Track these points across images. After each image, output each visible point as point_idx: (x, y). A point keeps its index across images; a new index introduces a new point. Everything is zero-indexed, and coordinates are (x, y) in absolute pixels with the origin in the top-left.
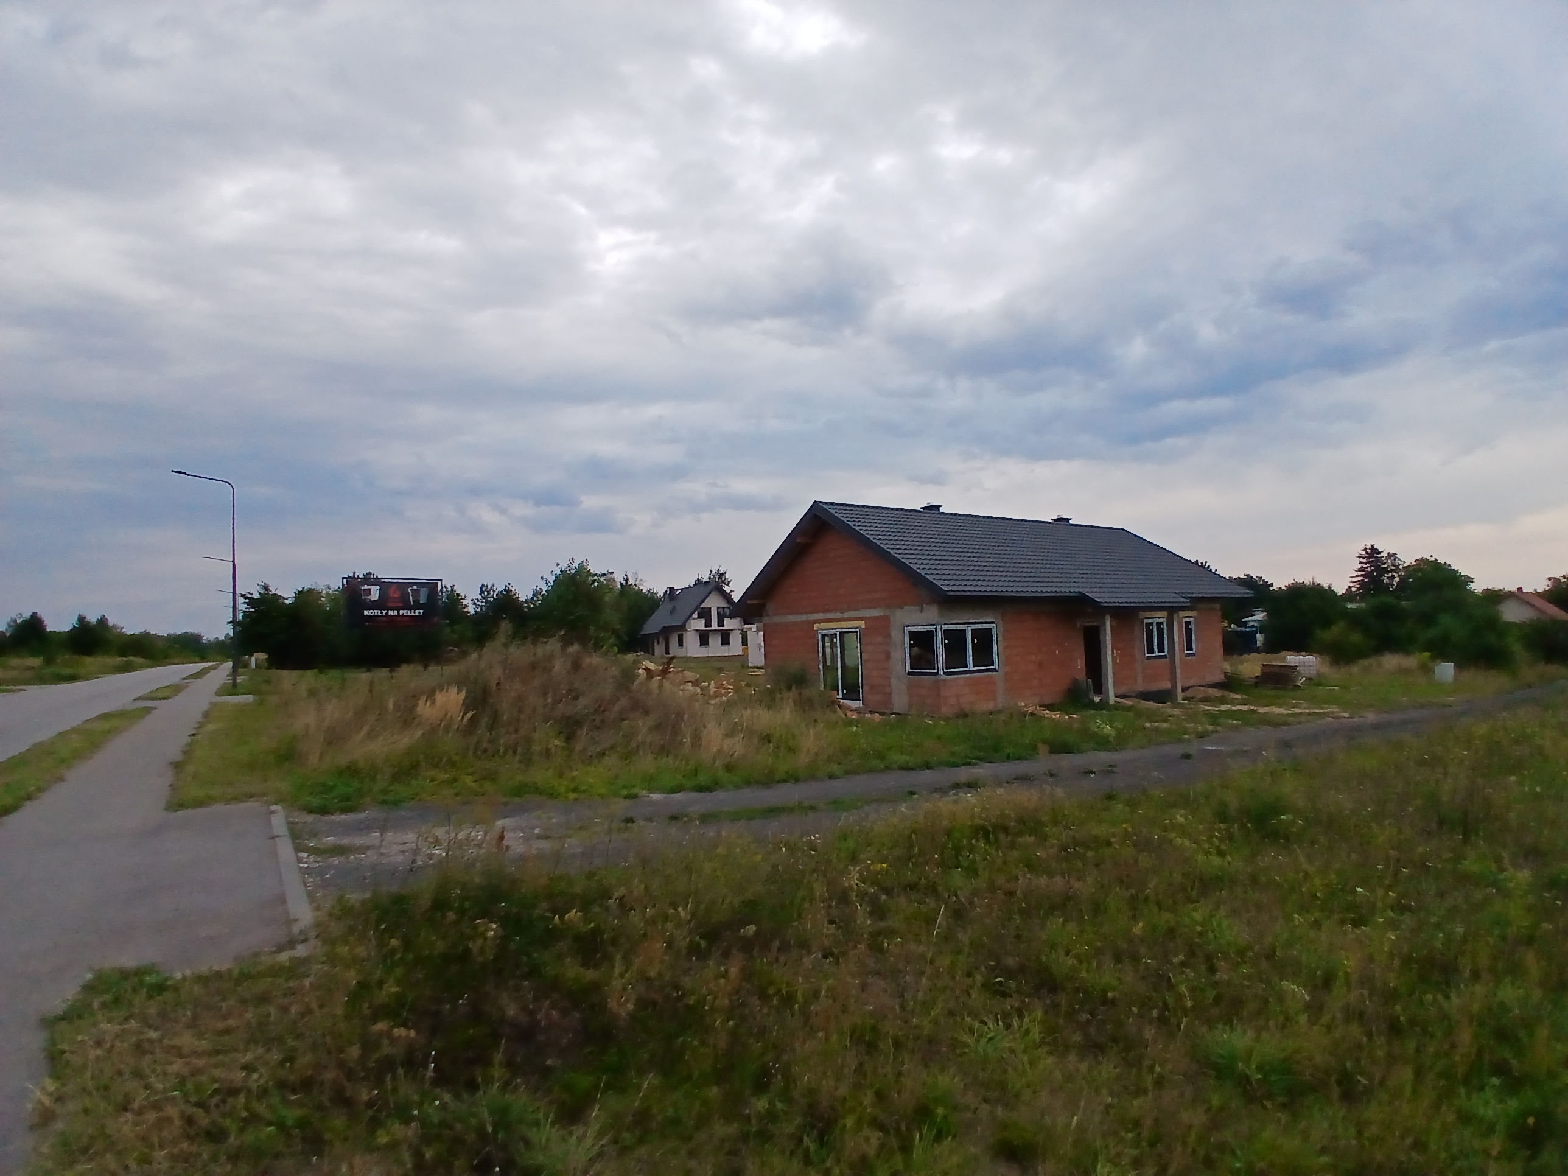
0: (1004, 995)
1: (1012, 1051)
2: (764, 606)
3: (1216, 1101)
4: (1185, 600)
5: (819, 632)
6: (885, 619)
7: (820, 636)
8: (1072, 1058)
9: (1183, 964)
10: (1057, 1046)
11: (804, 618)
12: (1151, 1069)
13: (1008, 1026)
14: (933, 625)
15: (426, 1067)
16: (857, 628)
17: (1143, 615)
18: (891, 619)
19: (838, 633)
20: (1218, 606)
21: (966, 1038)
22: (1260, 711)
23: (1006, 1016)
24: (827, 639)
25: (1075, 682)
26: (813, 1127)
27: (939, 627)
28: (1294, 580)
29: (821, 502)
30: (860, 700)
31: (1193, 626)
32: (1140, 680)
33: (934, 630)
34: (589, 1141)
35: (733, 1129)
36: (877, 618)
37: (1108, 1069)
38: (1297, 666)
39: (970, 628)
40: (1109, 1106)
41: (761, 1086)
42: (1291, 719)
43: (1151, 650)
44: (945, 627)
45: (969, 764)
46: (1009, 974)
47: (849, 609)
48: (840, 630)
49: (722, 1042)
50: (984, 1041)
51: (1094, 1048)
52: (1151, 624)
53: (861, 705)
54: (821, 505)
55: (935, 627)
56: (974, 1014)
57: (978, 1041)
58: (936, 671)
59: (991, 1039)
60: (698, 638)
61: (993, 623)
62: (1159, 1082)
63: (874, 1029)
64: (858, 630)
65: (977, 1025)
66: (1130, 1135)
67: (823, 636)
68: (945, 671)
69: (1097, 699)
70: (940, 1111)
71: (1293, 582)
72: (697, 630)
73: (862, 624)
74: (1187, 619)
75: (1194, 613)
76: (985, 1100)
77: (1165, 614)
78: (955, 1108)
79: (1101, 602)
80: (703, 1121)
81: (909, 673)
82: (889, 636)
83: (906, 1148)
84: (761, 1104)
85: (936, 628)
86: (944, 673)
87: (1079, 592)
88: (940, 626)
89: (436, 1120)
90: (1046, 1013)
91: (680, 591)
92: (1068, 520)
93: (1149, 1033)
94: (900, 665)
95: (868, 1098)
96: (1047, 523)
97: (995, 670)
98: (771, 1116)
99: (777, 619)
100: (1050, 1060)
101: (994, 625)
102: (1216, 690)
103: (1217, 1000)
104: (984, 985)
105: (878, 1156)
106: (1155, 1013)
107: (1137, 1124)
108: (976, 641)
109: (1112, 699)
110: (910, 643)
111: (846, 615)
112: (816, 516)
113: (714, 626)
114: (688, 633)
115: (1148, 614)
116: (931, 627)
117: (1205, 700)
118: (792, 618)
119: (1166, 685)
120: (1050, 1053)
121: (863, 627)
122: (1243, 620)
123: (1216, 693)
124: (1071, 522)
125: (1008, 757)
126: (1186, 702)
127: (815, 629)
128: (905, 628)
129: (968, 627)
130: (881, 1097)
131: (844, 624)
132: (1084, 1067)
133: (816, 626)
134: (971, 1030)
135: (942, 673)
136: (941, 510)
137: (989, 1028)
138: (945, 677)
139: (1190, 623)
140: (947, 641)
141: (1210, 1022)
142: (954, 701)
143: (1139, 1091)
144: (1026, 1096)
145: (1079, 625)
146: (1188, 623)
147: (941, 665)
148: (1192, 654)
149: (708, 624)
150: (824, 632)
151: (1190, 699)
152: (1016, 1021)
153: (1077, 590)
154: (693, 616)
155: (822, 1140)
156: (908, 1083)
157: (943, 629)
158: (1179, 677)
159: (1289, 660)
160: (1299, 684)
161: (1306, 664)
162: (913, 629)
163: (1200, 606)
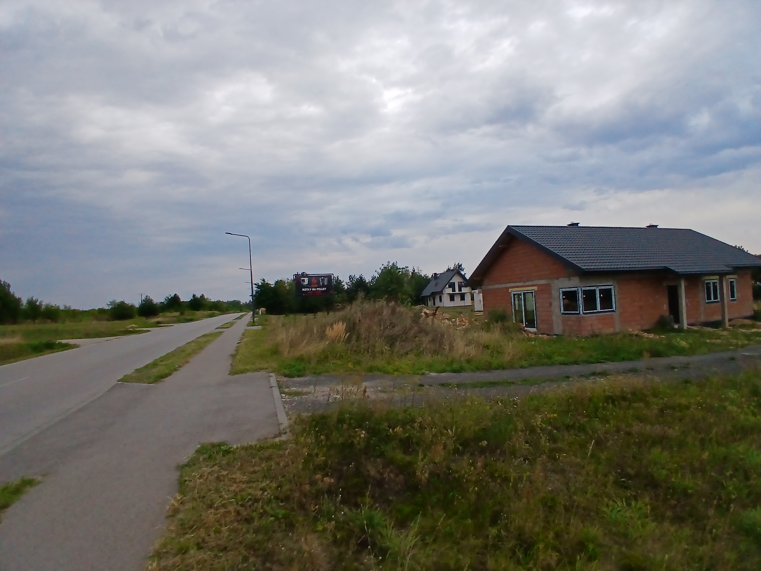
0: (627, 488)
1: (631, 518)
2: (483, 280)
3: (743, 547)
4: (729, 268)
5: (512, 293)
6: (548, 285)
7: (512, 295)
8: (666, 524)
9: (732, 476)
10: (659, 518)
11: (504, 286)
12: (711, 532)
13: (629, 505)
15: (337, 496)
16: (533, 290)
17: (704, 278)
18: (552, 284)
19: (522, 293)
20: (749, 272)
21: (605, 509)
23: (628, 499)
24: (516, 296)
25: (662, 317)
26: (521, 546)
27: (580, 289)
29: (511, 226)
30: (535, 328)
31: (735, 284)
32: (703, 315)
33: (577, 290)
34: (410, 538)
35: (479, 542)
36: (543, 284)
37: (687, 531)
39: (598, 289)
40: (686, 550)
41: (494, 521)
43: (709, 298)
44: (583, 289)
45: (600, 362)
46: (629, 477)
47: (528, 281)
48: (524, 292)
49: (473, 497)
50: (614, 512)
51: (678, 520)
52: (709, 283)
53: (536, 330)
55: (577, 288)
56: (610, 498)
57: (611, 511)
58: (578, 312)
59: (619, 511)
60: (449, 297)
61: (612, 285)
62: (714, 539)
63: (553, 500)
65: (611, 503)
66: (697, 565)
67: (514, 295)
68: (584, 312)
69: (676, 326)
70: (591, 546)
72: (448, 294)
73: (536, 288)
74: (731, 280)
75: (735, 276)
76: (616, 543)
77: (718, 277)
78: (600, 546)
79: (679, 272)
80: (465, 536)
81: (563, 314)
82: (551, 294)
83: (572, 563)
84: (493, 531)
85: (578, 289)
86: (583, 313)
87: (664, 267)
88: (580, 288)
89: (341, 519)
90: (651, 499)
91: (439, 275)
92: (656, 226)
93: (711, 512)
94: (557, 310)
95: (551, 535)
96: (643, 228)
97: (613, 311)
98: (499, 537)
99: (490, 287)
100: (654, 524)
101: (613, 286)
102: (749, 320)
103: (749, 495)
104: (616, 483)
105: (557, 565)
106: (715, 502)
107: (701, 559)
108: (602, 295)
109: (685, 326)
110: (563, 298)
111: (527, 284)
112: (509, 233)
113: (457, 291)
114: (444, 295)
115: (707, 278)
116: (575, 288)
117: (743, 326)
118: (497, 286)
119: (718, 318)
120: (653, 521)
121: (536, 289)
123: (749, 322)
126: (731, 328)
127: (510, 291)
128: (560, 289)
129: (597, 288)
130: (557, 536)
131: (526, 289)
132: (672, 529)
133: (510, 290)
134: (607, 506)
135: (582, 313)
136: (579, 225)
137: (618, 505)
138: (584, 315)
140: (584, 296)
141: (744, 507)
142: (590, 328)
143: (702, 542)
144: (639, 542)
145: (664, 285)
146: (732, 283)
147: (581, 309)
148: (735, 300)
149: (454, 290)
150: (515, 293)
151: (733, 326)
152: (634, 503)
153: (663, 265)
154: (446, 287)
155: (526, 553)
156: (572, 529)
157: (582, 289)
158: (726, 313)
162: (564, 290)
163: (739, 272)
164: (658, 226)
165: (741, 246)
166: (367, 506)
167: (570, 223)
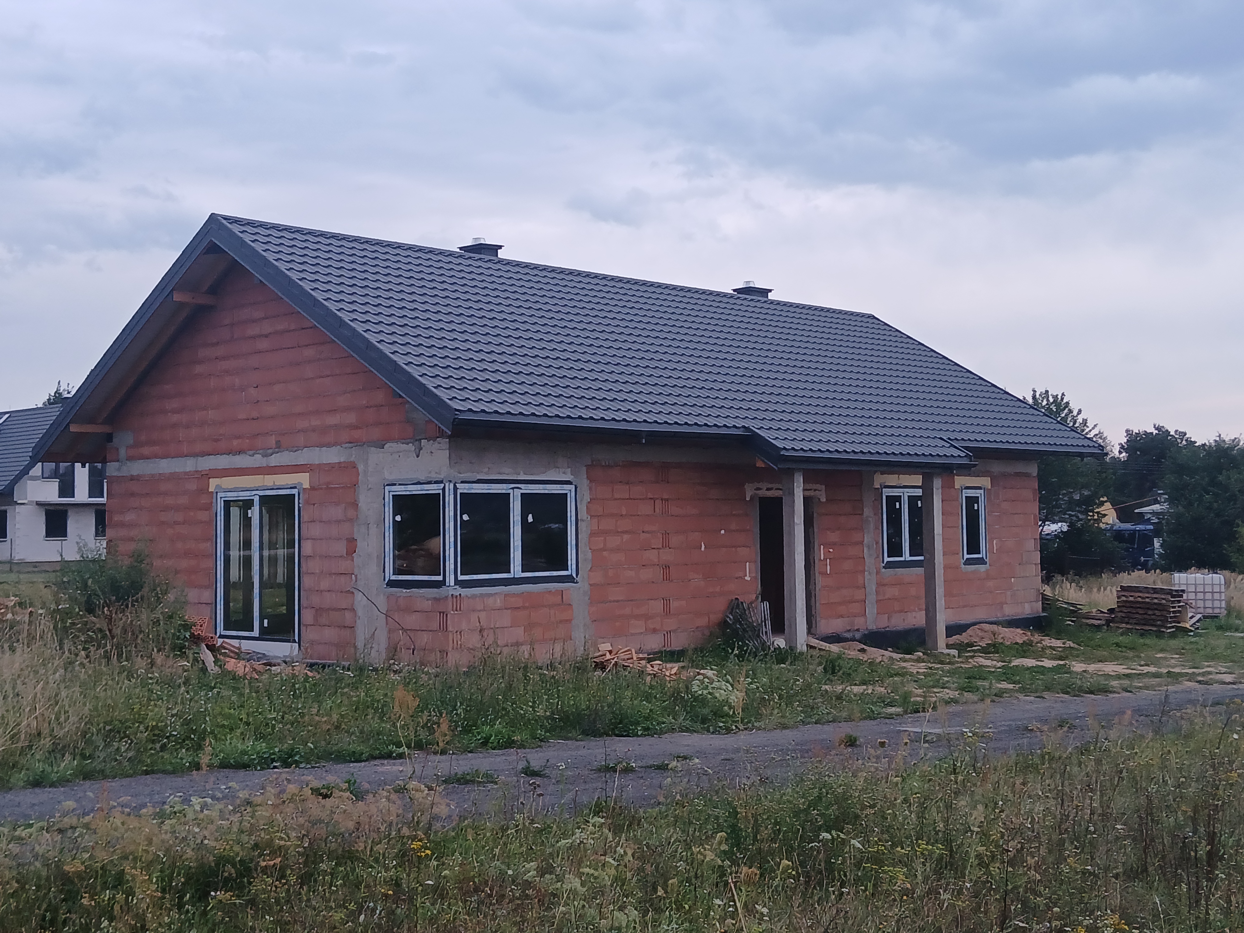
2: (109, 438)
4: (956, 453)
5: (219, 495)
6: (350, 467)
7: (220, 506)
11: (188, 465)
14: (441, 482)
16: (295, 488)
17: (879, 480)
18: (361, 468)
19: (256, 499)
20: (1033, 469)
22: (1074, 669)
24: (235, 512)
25: (735, 606)
27: (450, 487)
28: (1220, 436)
29: (226, 218)
30: (294, 641)
31: (981, 507)
32: (871, 610)
33: (441, 492)
36: (331, 467)
38: (1183, 591)
39: (518, 493)
42: (1115, 683)
43: (895, 549)
44: (463, 488)
47: (279, 447)
48: (262, 493)
52: (898, 499)
53: (296, 652)
54: (224, 222)
55: (443, 485)
58: (440, 578)
60: (43, 519)
61: (569, 483)
64: (295, 491)
67: (228, 504)
68: (461, 578)
69: (780, 642)
71: (1218, 439)
72: (39, 504)
73: (304, 479)
74: (971, 493)
75: (985, 482)
77: (917, 480)
79: (785, 448)
81: (392, 584)
82: (355, 505)
85: (444, 489)
86: (457, 582)
87: (744, 427)
88: (452, 485)
92: (765, 292)
94: (373, 569)
96: (725, 295)
97: (569, 579)
99: (137, 468)
101: (572, 487)
102: (1019, 631)
108: (530, 519)
109: (801, 644)
110: (394, 521)
111: (275, 460)
112: (213, 249)
114: (18, 508)
115: (892, 480)
116: (435, 486)
117: (992, 649)
118: (165, 466)
119: (917, 619)
121: (306, 485)
122: (1136, 511)
123: (1017, 635)
124: (771, 296)
125: (485, 743)
126: (954, 652)
127: (211, 489)
128: (386, 487)
129: (513, 488)
131: (269, 480)
133: (213, 483)
135: (452, 583)
136: (501, 254)
138: (459, 591)
139: (976, 499)
140: (466, 517)
142: (474, 640)
145: (749, 492)
146: (972, 501)
147: (450, 565)
148: (981, 561)
149: (67, 489)
150: (231, 496)
151: (962, 648)
153: (740, 423)
154: (31, 473)
157: (459, 492)
158: (940, 602)
159: (1177, 582)
160: (1188, 626)
161: (1208, 589)
162: (400, 490)
163: (997, 467)
164: (770, 291)
167: (469, 243)
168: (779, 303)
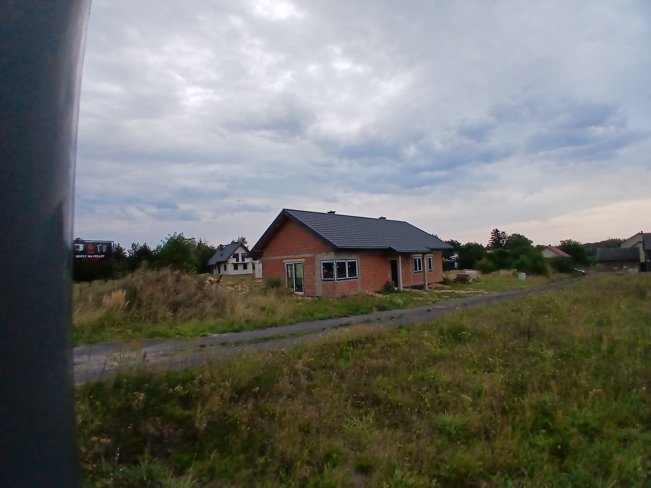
0: (360, 408)
1: (362, 429)
2: (262, 253)
3: (439, 442)
4: (429, 250)
5: (286, 263)
6: (313, 258)
7: (286, 266)
8: (386, 429)
9: (427, 390)
10: (380, 426)
11: (279, 258)
12: (415, 432)
13: (361, 420)
16: (301, 261)
17: (413, 255)
18: (315, 258)
19: (294, 264)
20: (441, 252)
21: (346, 426)
22: (456, 292)
23: (361, 415)
24: (289, 266)
25: (388, 282)
26: (283, 467)
27: (335, 261)
28: (468, 242)
29: (286, 209)
30: (303, 292)
32: (412, 281)
34: (188, 482)
35: (250, 471)
36: (309, 257)
37: (399, 433)
38: (469, 275)
39: (347, 262)
40: (399, 448)
41: (262, 453)
42: (466, 295)
43: (416, 269)
44: (337, 261)
45: (347, 316)
46: (362, 399)
47: (298, 254)
48: (294, 263)
49: (245, 436)
50: (352, 426)
51: (395, 426)
52: (416, 259)
53: (303, 294)
54: (286, 210)
55: (333, 261)
56: (348, 416)
57: (349, 426)
58: (333, 279)
59: (355, 425)
60: (234, 266)
62: (418, 437)
63: (308, 425)
64: (302, 262)
65: (349, 420)
66: (408, 458)
67: (287, 265)
68: (337, 279)
69: (396, 289)
70: (335, 456)
71: (468, 243)
72: (232, 263)
73: (304, 260)
74: (430, 257)
75: (432, 255)
76: (352, 450)
77: (421, 255)
78: (341, 454)
79: (398, 251)
80: (237, 470)
81: (323, 280)
82: (314, 265)
83: (321, 472)
84: (262, 460)
85: (333, 262)
86: (337, 280)
87: (389, 247)
89: (120, 478)
90: (376, 413)
91: (225, 246)
93: (414, 418)
94: (319, 277)
95: (306, 453)
96: (377, 219)
97: (357, 278)
98: (267, 464)
99: (268, 258)
100: (378, 431)
101: (357, 260)
103: (440, 403)
104: (352, 404)
105: (310, 476)
106: (416, 410)
107: (410, 454)
108: (349, 267)
109: (402, 289)
110: (323, 268)
111: (297, 256)
112: (284, 215)
113: (240, 261)
114: (229, 264)
115: (415, 255)
117: (436, 288)
118: (274, 258)
119: (422, 283)
120: (377, 429)
122: (450, 257)
123: (439, 285)
124: (386, 219)
125: (362, 313)
126: (429, 289)
128: (321, 261)
130: (311, 452)
131: (296, 260)
132: (390, 433)
133: (284, 261)
134: (347, 423)
136: (336, 213)
137: (354, 421)
139: (430, 258)
140: (338, 267)
141: (437, 412)
142: (341, 291)
143: (411, 441)
144: (368, 446)
145: (389, 259)
146: (430, 259)
147: (335, 277)
148: (431, 271)
149: (238, 260)
150: (288, 263)
151: (430, 288)
152: (364, 418)
153: (388, 246)
154: (231, 257)
155: (287, 472)
156: (322, 445)
158: (426, 280)
159: (466, 273)
160: (470, 282)
161: (473, 274)
162: (324, 262)
163: (434, 252)
164: (386, 218)
165: (436, 235)
166: (146, 462)
167: (329, 211)
168: (388, 220)
